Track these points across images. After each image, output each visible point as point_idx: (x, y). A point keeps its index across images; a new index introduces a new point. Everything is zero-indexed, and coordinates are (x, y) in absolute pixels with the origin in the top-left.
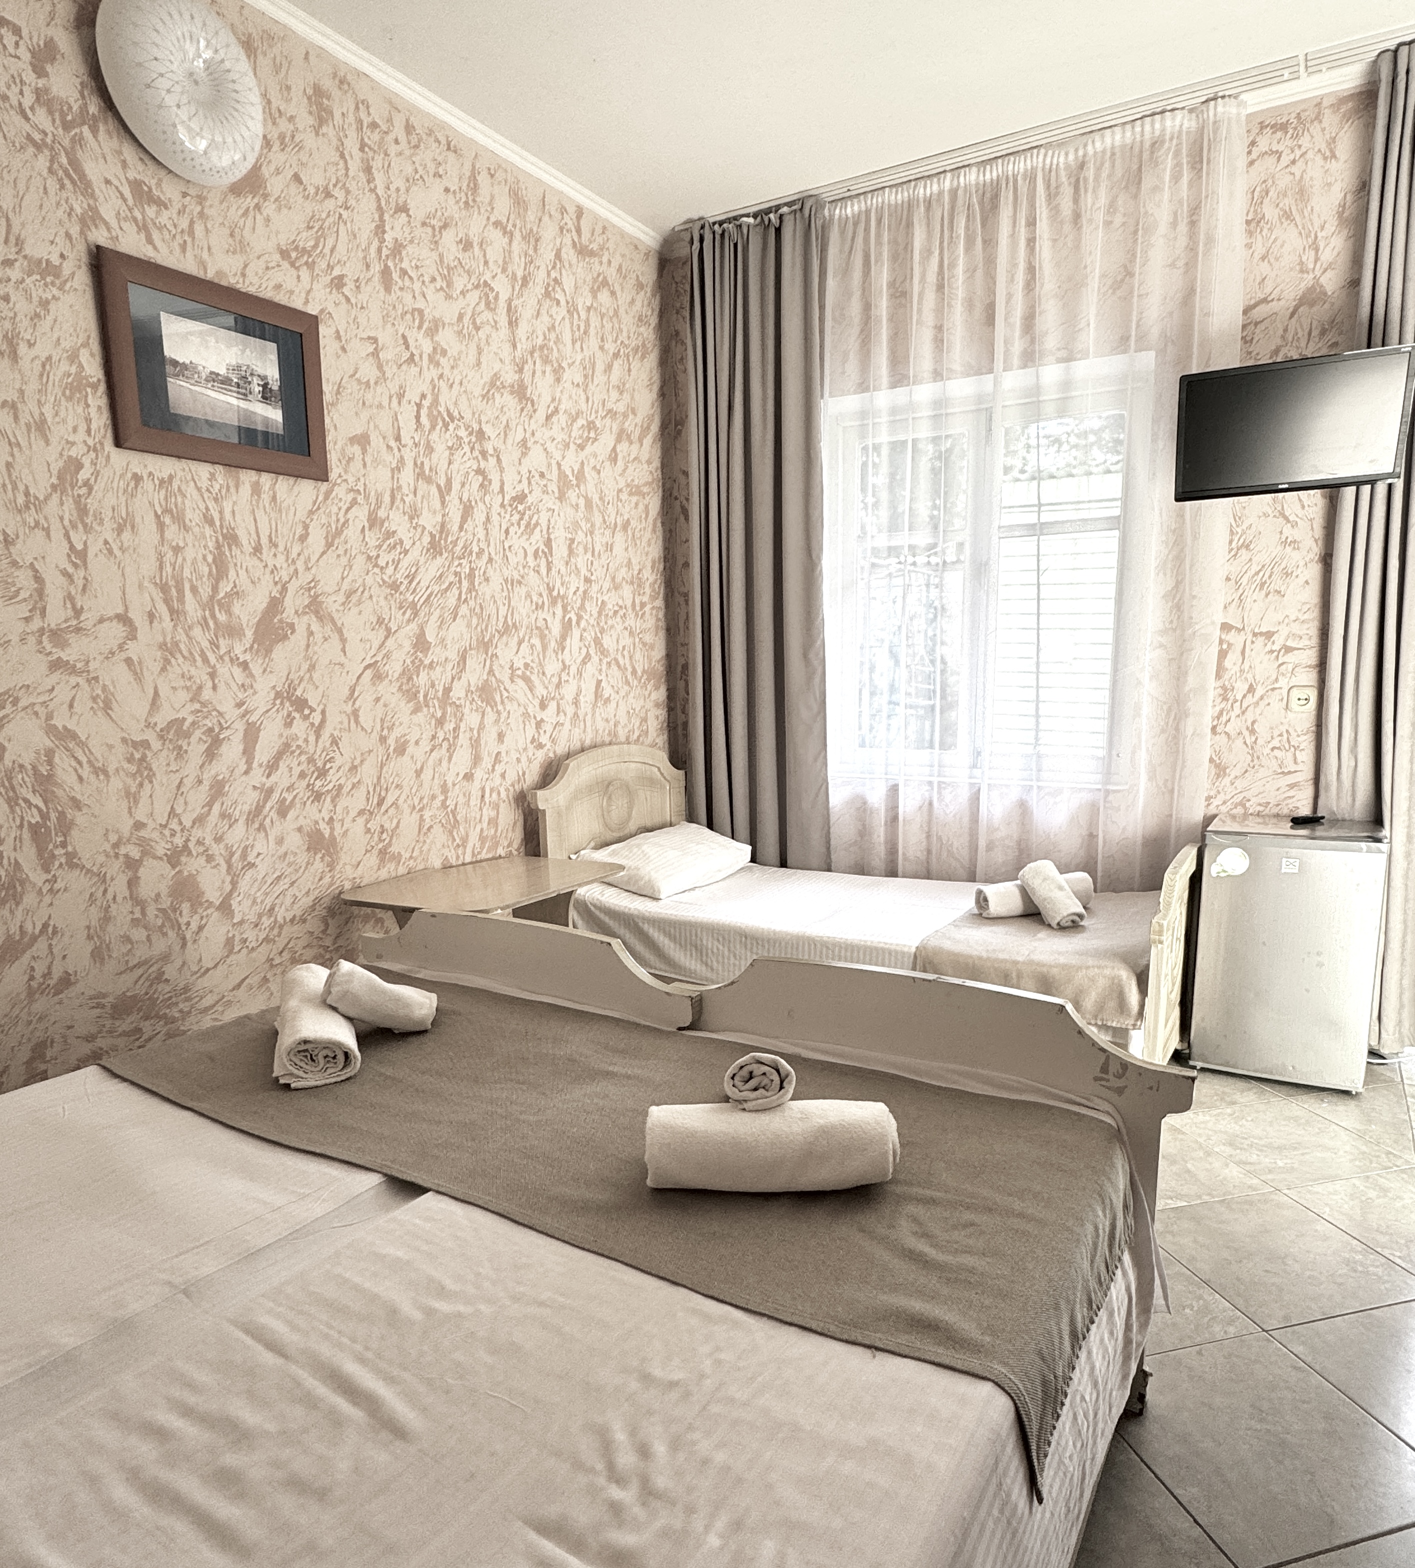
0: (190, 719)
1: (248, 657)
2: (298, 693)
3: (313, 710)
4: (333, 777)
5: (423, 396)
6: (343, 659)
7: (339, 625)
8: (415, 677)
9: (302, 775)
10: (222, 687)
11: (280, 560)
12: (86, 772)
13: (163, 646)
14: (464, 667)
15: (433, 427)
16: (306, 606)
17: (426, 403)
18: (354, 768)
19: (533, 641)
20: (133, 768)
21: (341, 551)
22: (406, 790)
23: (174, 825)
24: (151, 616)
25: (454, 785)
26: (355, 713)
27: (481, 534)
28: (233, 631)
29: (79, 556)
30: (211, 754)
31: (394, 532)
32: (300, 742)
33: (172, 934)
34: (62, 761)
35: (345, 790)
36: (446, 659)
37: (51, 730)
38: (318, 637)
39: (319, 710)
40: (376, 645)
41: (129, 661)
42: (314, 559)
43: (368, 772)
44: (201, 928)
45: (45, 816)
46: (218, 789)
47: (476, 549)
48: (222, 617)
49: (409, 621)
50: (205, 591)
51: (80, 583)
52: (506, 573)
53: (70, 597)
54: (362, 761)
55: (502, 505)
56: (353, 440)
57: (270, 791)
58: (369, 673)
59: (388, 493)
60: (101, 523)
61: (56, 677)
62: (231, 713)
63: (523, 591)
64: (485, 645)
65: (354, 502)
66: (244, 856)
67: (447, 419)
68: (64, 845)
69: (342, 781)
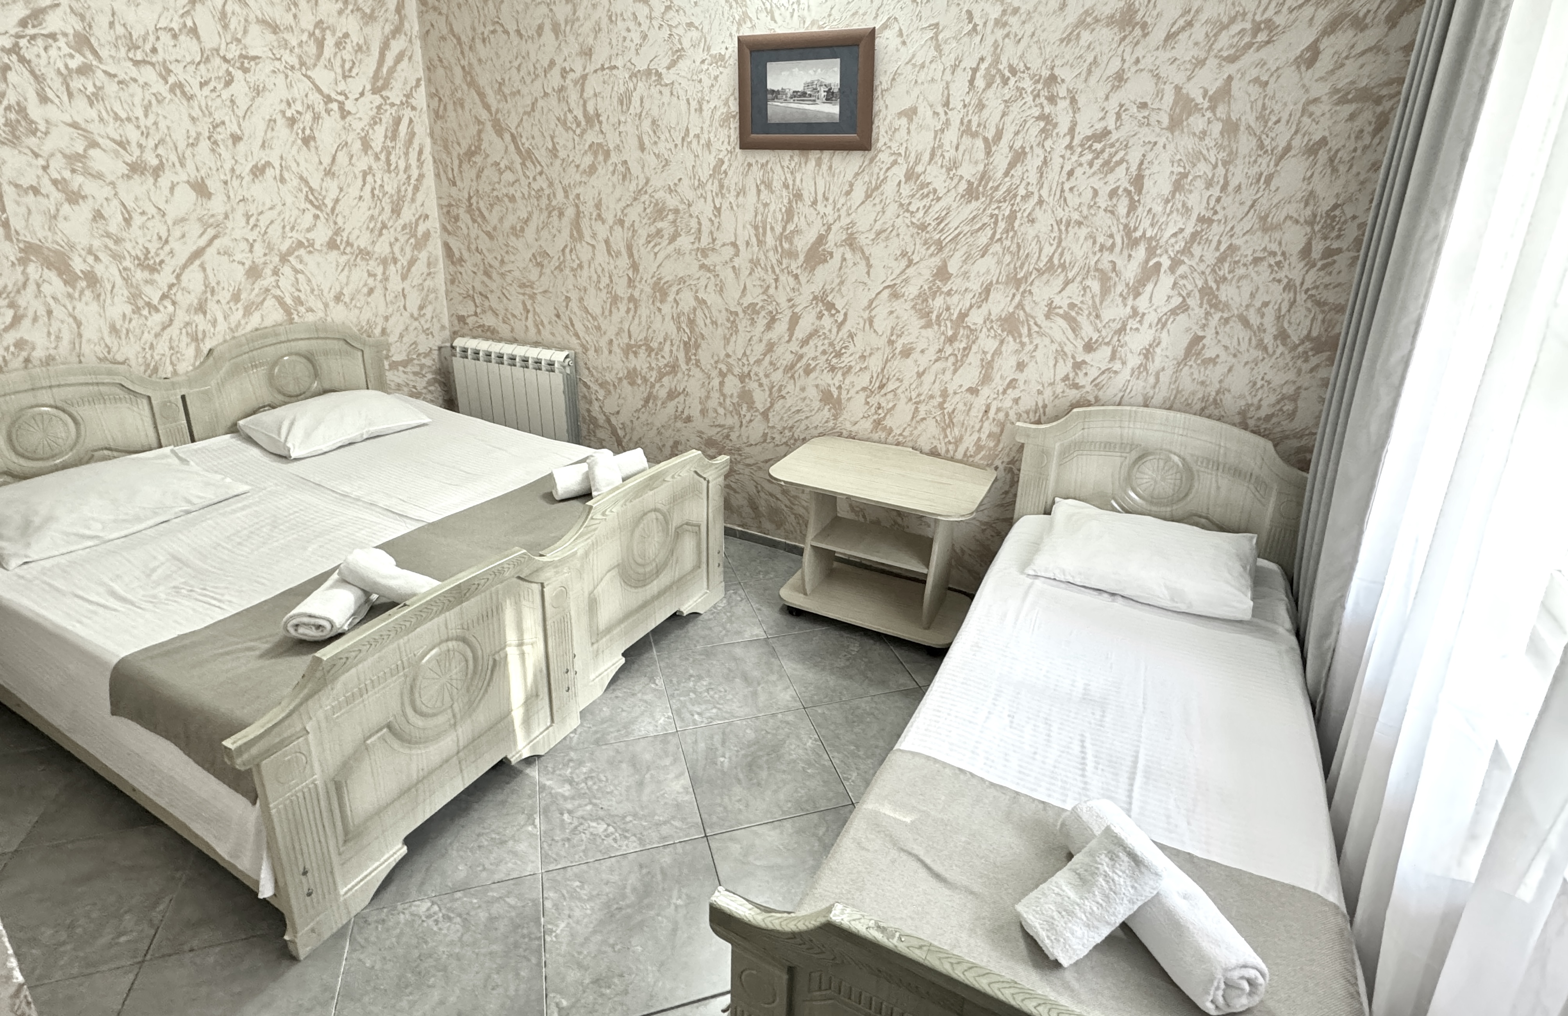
0: (760, 304)
1: (799, 271)
2: (829, 299)
3: (838, 312)
4: (846, 360)
5: (982, 59)
6: (866, 280)
7: (867, 254)
8: (930, 301)
9: (824, 352)
10: (780, 287)
11: (829, 210)
12: (708, 321)
13: (751, 261)
14: (986, 299)
15: (989, 85)
16: (845, 241)
17: (983, 66)
18: (863, 357)
19: (1089, 282)
20: (729, 325)
21: (877, 201)
22: (906, 383)
23: (744, 360)
24: (748, 243)
25: (955, 393)
26: (871, 321)
27: (1033, 177)
28: (792, 254)
29: (718, 210)
30: (769, 327)
31: (929, 183)
32: (826, 331)
33: (736, 417)
34: (699, 313)
35: (853, 371)
36: (966, 289)
37: (696, 298)
38: (850, 263)
39: (842, 312)
40: (897, 271)
41: (734, 267)
42: (854, 208)
43: (875, 363)
44: (751, 421)
45: (690, 339)
46: (771, 347)
47: (1022, 191)
48: (786, 246)
49: (931, 255)
50: (778, 229)
51: (716, 225)
52: (1060, 214)
53: (711, 233)
54: (871, 354)
55: (1070, 147)
56: (900, 114)
57: (801, 357)
58: (886, 293)
59: (928, 151)
60: (729, 192)
61: (701, 272)
62: (784, 305)
63: (1083, 232)
64: (1015, 281)
65: (895, 163)
66: (780, 390)
67: (1007, 74)
68: (695, 355)
69: (853, 364)
